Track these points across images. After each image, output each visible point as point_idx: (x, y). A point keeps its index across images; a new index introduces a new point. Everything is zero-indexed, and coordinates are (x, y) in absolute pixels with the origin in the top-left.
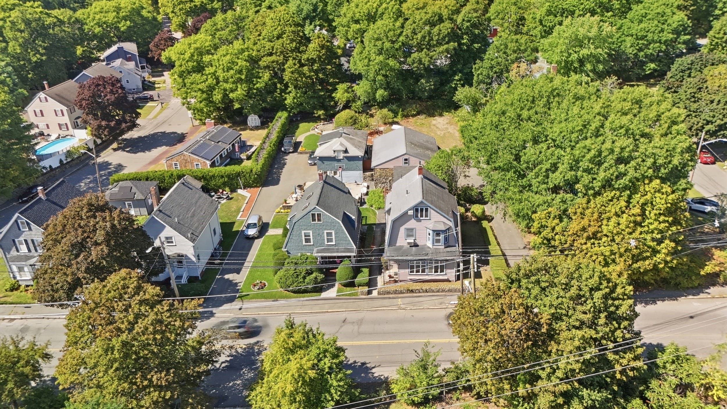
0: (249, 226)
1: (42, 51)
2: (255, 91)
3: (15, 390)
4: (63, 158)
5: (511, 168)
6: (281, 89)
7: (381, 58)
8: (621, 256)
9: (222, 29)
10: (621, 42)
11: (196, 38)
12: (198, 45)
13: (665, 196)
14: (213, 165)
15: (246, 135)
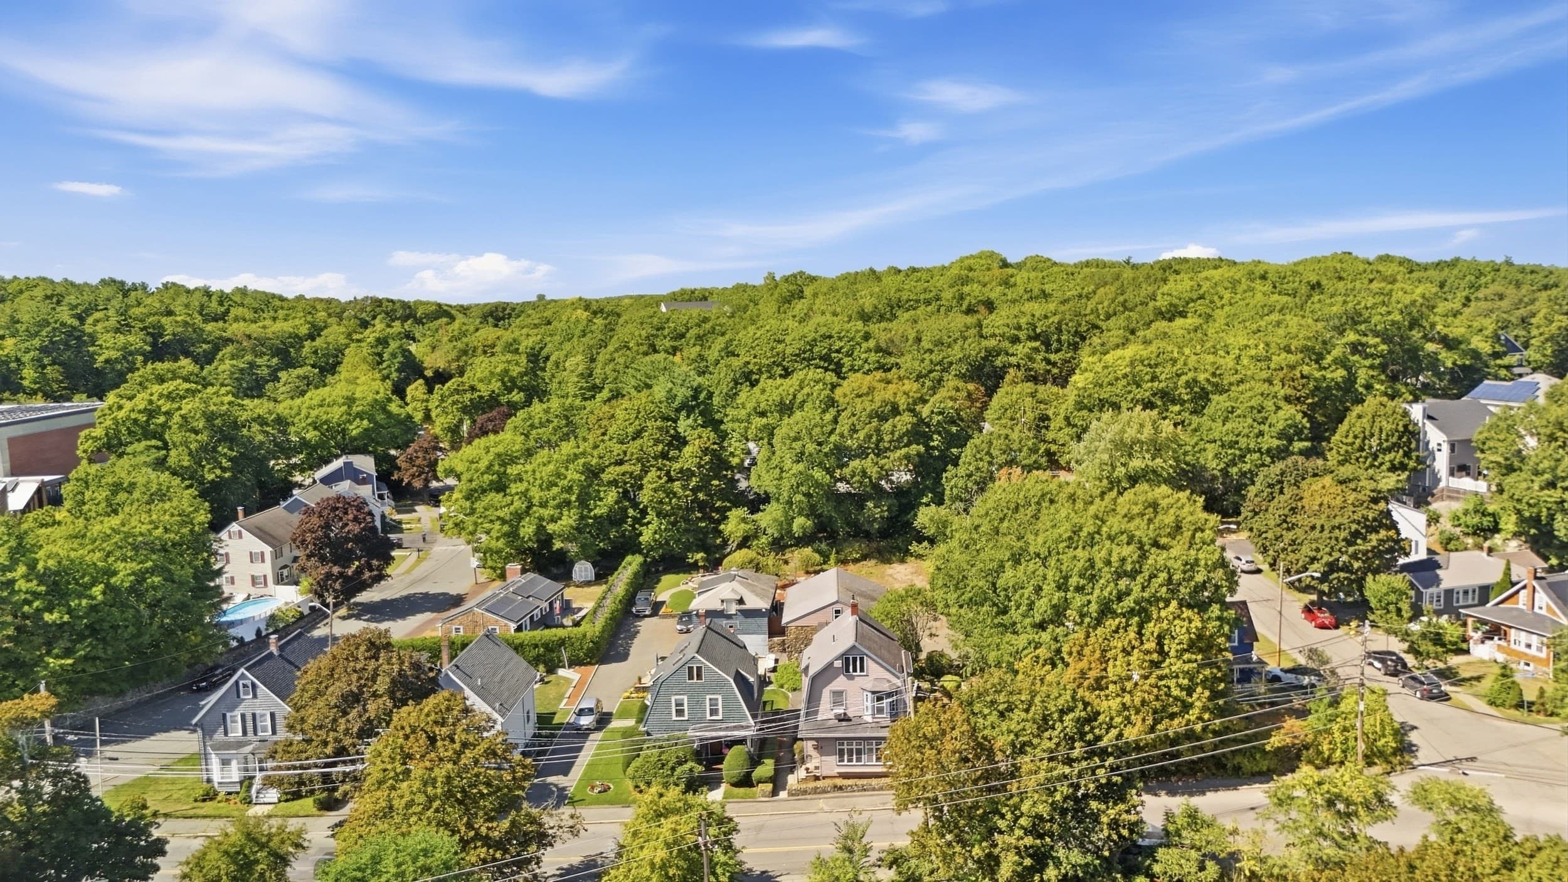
0: (581, 713)
1: (225, 463)
2: (591, 521)
3: (267, 874)
4: (263, 627)
5: (986, 600)
6: (634, 518)
7: (801, 467)
8: (1138, 712)
9: (542, 425)
10: (1200, 452)
11: (497, 440)
12: (500, 449)
13: (1186, 624)
14: (519, 629)
15: (569, 593)
